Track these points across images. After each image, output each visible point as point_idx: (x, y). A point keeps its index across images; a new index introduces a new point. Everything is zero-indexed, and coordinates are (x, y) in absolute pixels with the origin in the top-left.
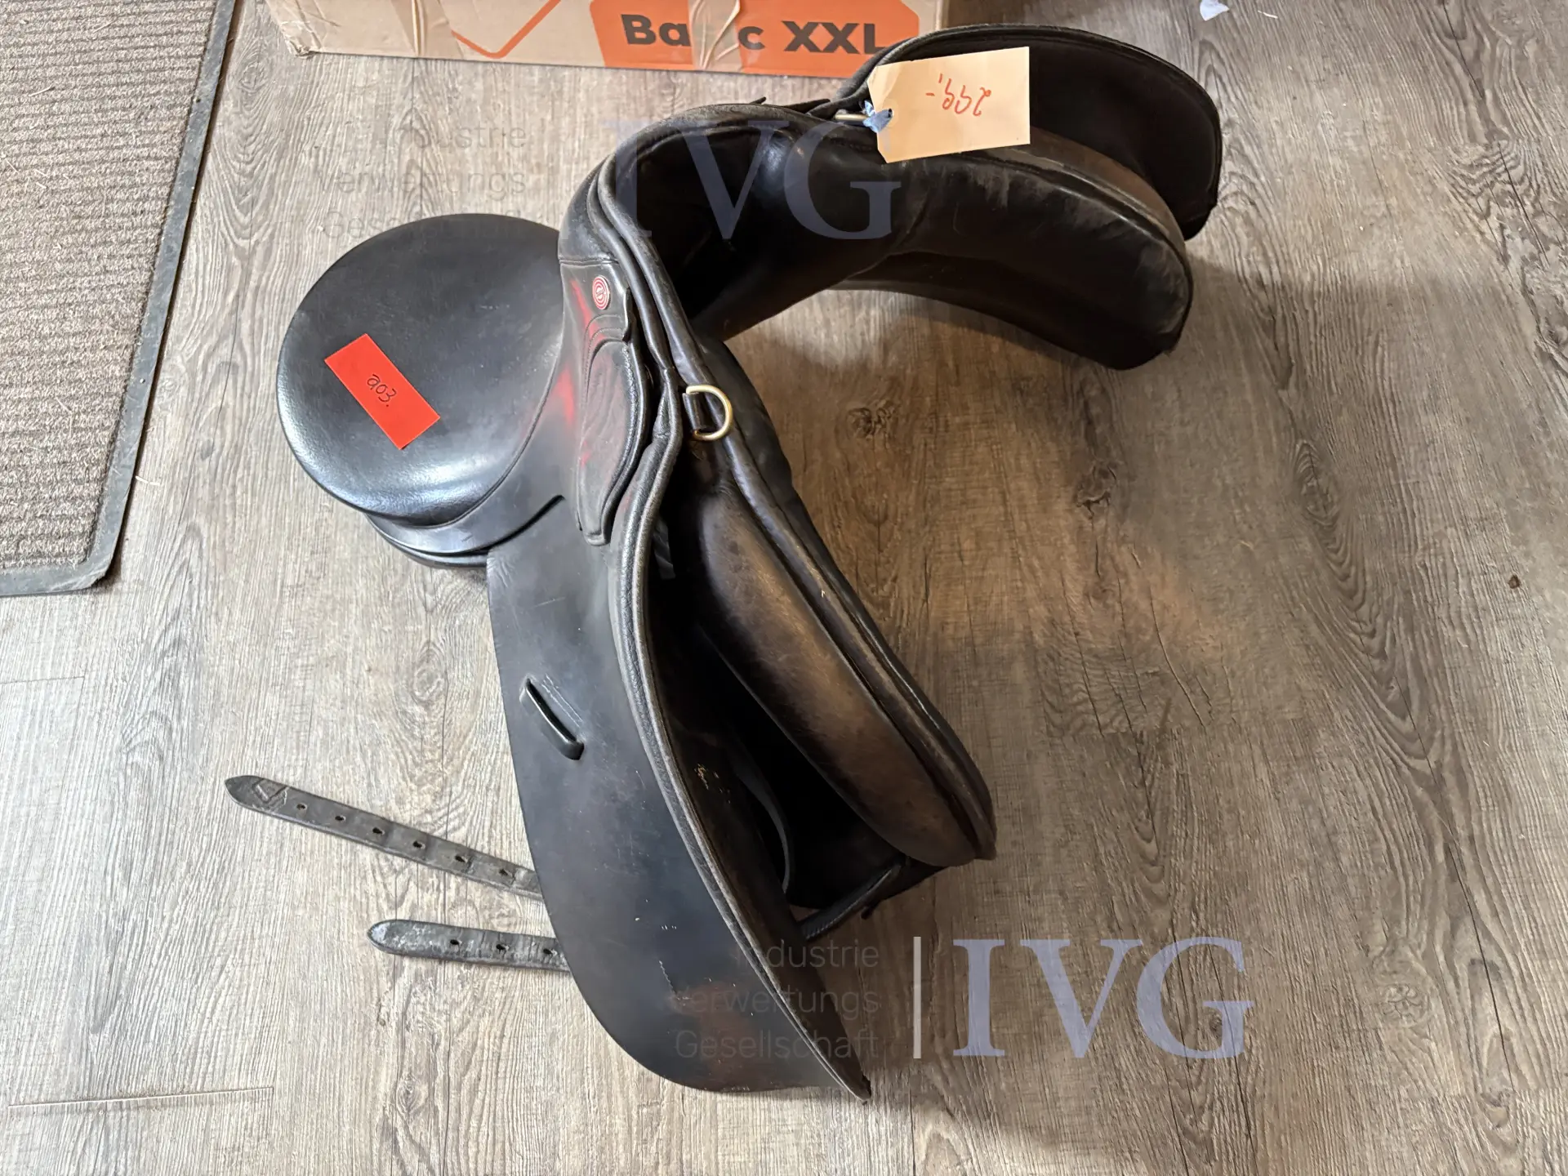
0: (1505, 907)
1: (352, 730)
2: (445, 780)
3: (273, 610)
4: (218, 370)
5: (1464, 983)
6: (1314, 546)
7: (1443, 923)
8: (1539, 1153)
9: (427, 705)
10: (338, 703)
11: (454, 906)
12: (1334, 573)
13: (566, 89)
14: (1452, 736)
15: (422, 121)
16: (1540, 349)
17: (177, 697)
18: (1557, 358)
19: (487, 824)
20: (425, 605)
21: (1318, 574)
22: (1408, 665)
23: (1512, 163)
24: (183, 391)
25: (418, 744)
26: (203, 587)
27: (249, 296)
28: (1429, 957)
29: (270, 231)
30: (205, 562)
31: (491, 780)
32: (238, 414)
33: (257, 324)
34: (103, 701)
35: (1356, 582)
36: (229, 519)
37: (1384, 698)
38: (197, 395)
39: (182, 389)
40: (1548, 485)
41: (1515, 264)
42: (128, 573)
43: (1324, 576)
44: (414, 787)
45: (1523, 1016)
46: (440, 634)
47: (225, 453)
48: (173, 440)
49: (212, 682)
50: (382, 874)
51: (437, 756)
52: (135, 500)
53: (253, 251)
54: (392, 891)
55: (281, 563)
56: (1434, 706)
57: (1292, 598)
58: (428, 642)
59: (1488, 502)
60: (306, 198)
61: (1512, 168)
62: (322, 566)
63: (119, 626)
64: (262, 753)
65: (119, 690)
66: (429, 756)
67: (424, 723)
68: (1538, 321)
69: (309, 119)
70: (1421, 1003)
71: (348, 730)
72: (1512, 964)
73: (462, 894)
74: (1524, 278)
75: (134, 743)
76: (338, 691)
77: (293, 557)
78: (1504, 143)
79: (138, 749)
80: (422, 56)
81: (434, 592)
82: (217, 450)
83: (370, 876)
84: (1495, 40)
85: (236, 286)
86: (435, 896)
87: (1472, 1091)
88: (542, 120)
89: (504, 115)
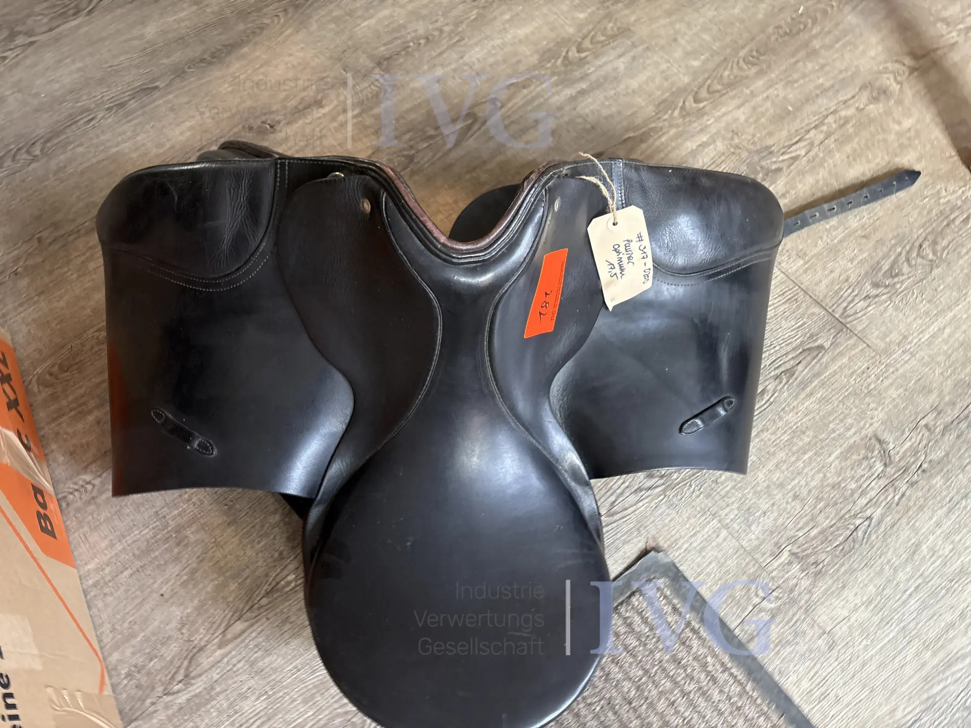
6: (244, 47)
12: (254, 36)
16: (86, 17)
21: (258, 41)
35: (254, 29)
41: (34, 39)
57: (276, 44)
88: (131, 575)
89: (138, 610)
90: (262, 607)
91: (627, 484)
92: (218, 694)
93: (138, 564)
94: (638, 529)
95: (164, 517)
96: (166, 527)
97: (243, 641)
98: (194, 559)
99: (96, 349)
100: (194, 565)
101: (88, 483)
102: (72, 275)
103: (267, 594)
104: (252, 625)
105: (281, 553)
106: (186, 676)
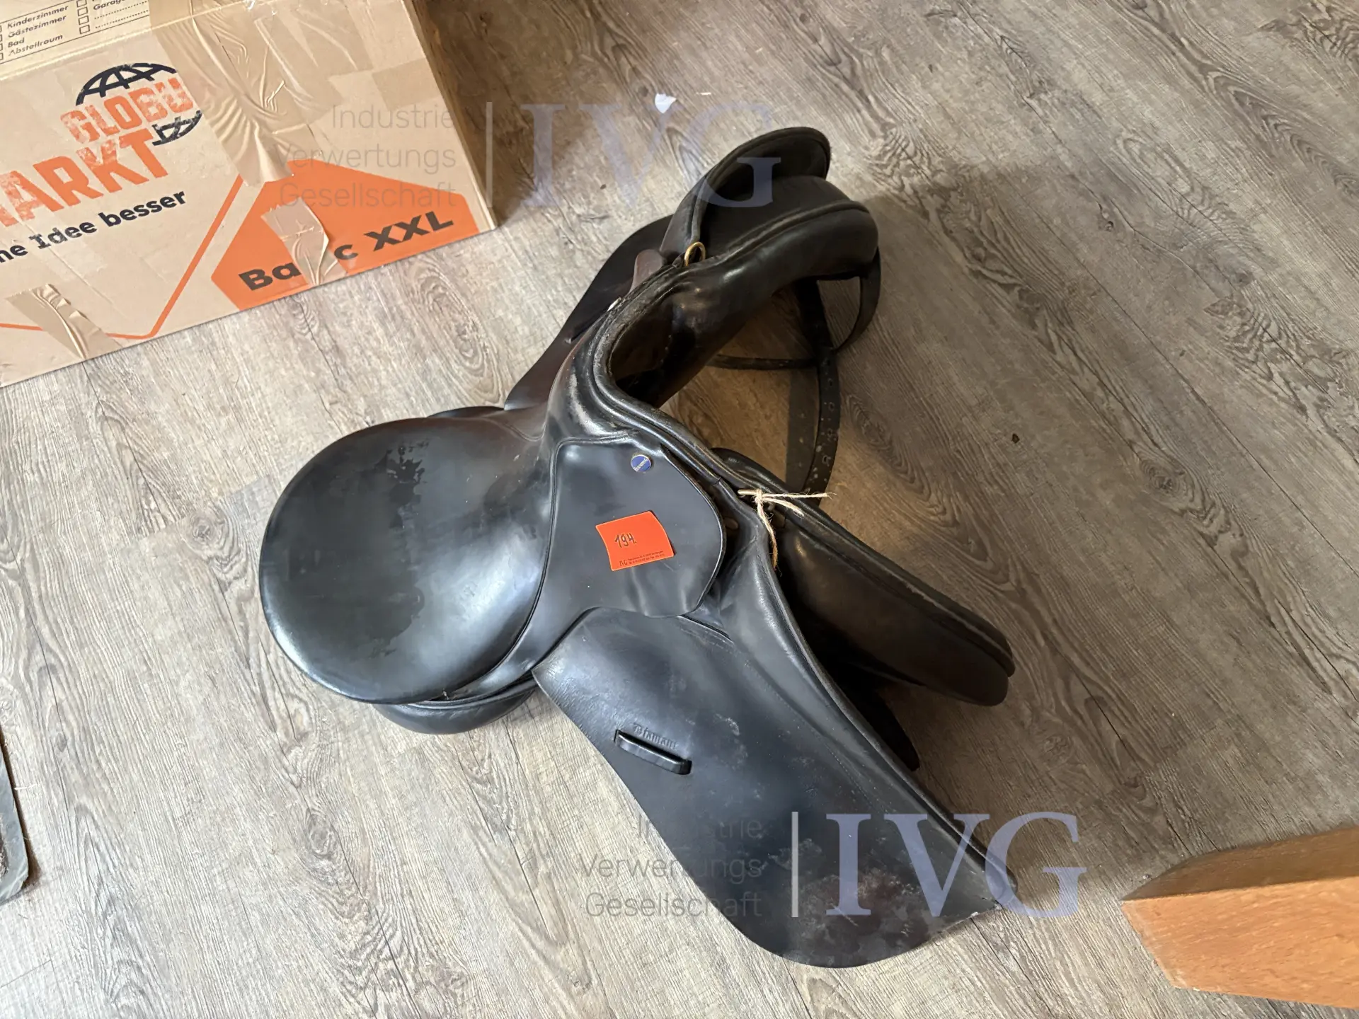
0: (1090, 656)
1: (281, 903)
2: (368, 904)
3: (176, 842)
4: (40, 676)
5: (1086, 717)
6: (885, 467)
7: (1059, 684)
8: (1172, 805)
9: (329, 857)
10: (262, 888)
11: (416, 992)
12: (906, 480)
13: (217, 340)
14: (1019, 559)
15: (112, 409)
16: (970, 270)
17: (132, 941)
18: (985, 272)
19: (414, 921)
20: (292, 783)
21: (895, 485)
22: (974, 523)
23: (904, 144)
24: (19, 703)
25: (335, 888)
26: (111, 850)
27: (37, 607)
28: (1060, 710)
29: (28, 547)
30: (103, 830)
31: (402, 889)
32: (73, 704)
33: (54, 626)
34: (76, 971)
35: (920, 480)
36: (106, 788)
37: (968, 552)
38: (32, 703)
39: (18, 703)
40: (1011, 363)
41: (933, 216)
42: (46, 865)
43: (898, 484)
44: (347, 921)
45: (1130, 723)
46: (315, 799)
47: (77, 738)
48: (31, 747)
49: (153, 918)
50: (353, 996)
51: (354, 889)
52: (23, 806)
53: (23, 570)
54: (366, 1004)
55: (165, 803)
56: (1000, 544)
57: (885, 509)
58: (308, 810)
59: (980, 390)
60: (46, 509)
61: (906, 146)
62: (199, 791)
63: (59, 910)
64: (219, 952)
65: (84, 957)
66: (346, 892)
67: (333, 871)
68: (963, 251)
69: (18, 443)
70: (1067, 743)
71: (277, 903)
72: (1109, 691)
73: (418, 979)
74: (942, 223)
75: (116, 991)
76: (256, 878)
77: (173, 794)
78: (894, 130)
79: (121, 994)
80: (88, 358)
81: (295, 770)
82: (70, 739)
83: (344, 1001)
84: (860, 56)
85: (21, 601)
86: (399, 991)
87: (1118, 784)
88: (209, 371)
89: (177, 378)
90: (137, 478)
91: (112, 869)
92: (81, 444)
93: (218, 376)
94: (61, 869)
95: (253, 395)
96: (243, 397)
97: (115, 463)
98: (203, 421)
99: (453, 324)
100: (198, 422)
101: (310, 330)
102: (552, 295)
103: (147, 484)
104: (125, 471)
105: (179, 497)
106: (106, 419)
